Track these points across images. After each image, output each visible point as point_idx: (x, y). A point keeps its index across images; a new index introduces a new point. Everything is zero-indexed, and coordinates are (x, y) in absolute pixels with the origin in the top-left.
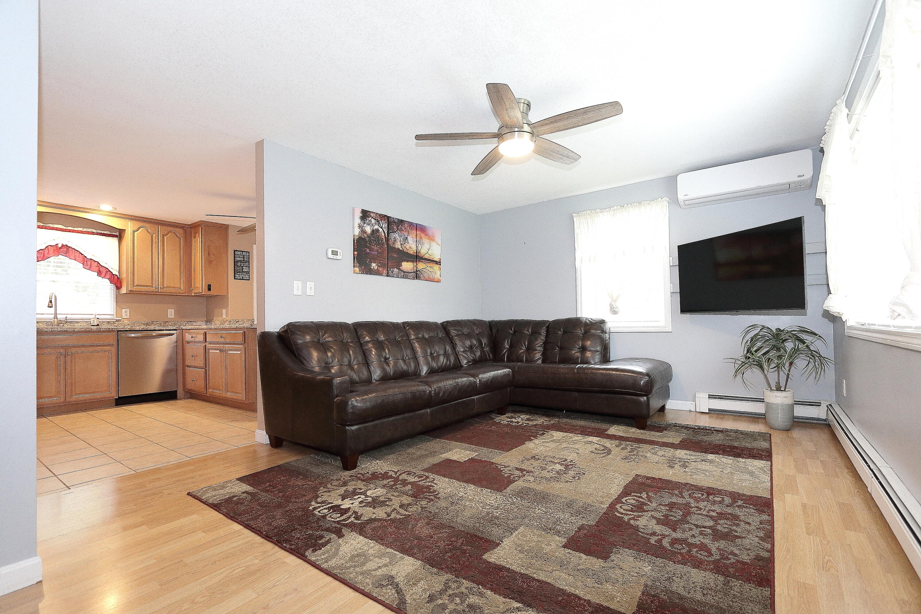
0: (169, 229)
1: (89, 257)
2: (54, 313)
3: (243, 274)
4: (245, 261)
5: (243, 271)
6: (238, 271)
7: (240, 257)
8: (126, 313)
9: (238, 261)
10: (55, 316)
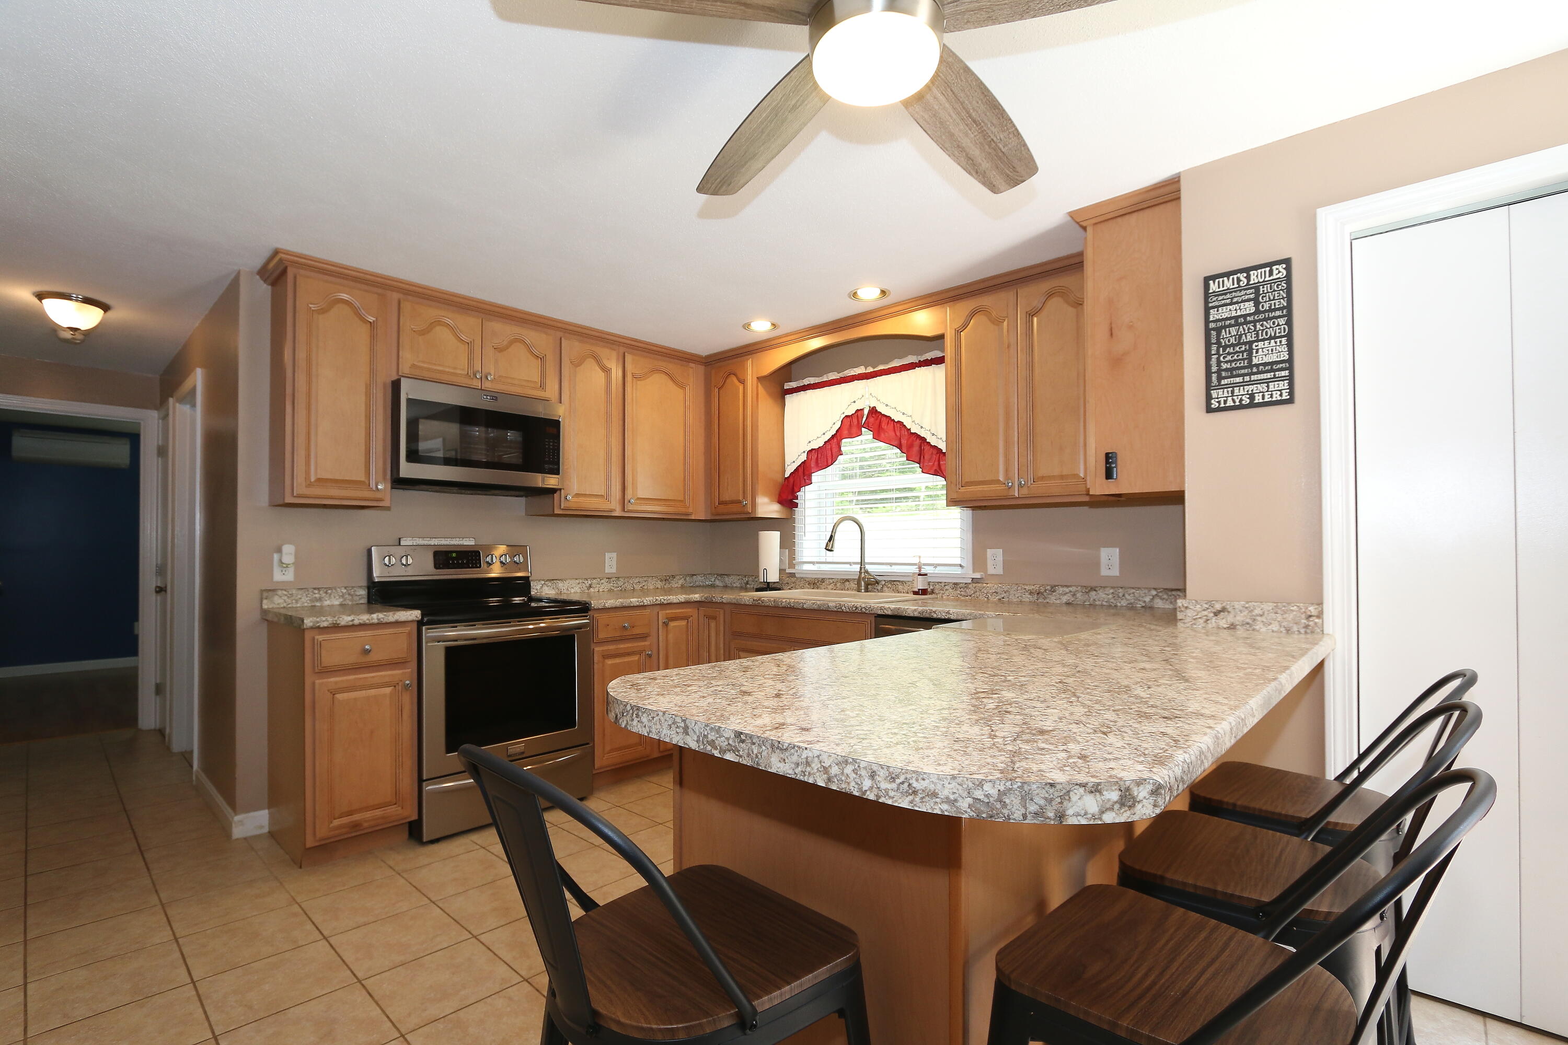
3: (1253, 378)
4: (1266, 311)
5: (1255, 361)
6: (1226, 370)
7: (1237, 303)
8: (995, 559)
9: (1219, 324)
10: (861, 568)
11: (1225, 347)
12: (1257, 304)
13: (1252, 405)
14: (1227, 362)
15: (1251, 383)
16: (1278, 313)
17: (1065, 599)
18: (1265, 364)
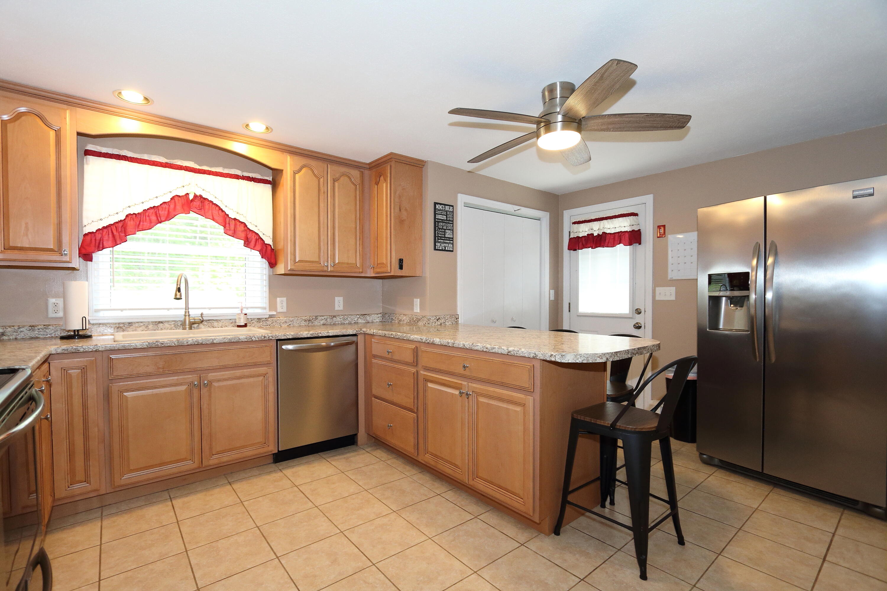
0: (343, 169)
1: (232, 216)
2: (185, 307)
3: (446, 241)
4: (448, 220)
5: (446, 236)
6: (440, 237)
7: (442, 215)
8: (282, 304)
9: (439, 220)
10: (186, 312)
11: (440, 229)
12: (447, 217)
13: (445, 250)
14: (440, 234)
15: (445, 243)
16: (451, 222)
17: (322, 322)
18: (448, 238)
